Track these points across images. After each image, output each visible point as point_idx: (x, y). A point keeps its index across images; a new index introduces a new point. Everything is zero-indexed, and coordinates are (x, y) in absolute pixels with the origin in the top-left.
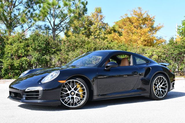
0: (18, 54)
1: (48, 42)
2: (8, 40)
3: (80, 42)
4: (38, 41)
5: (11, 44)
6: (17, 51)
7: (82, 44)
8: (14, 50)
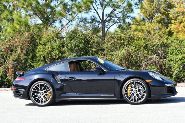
0: (51, 57)
1: (88, 40)
2: (41, 39)
3: (127, 39)
4: (76, 40)
5: (45, 44)
6: (50, 53)
7: (129, 41)
8: (47, 51)
